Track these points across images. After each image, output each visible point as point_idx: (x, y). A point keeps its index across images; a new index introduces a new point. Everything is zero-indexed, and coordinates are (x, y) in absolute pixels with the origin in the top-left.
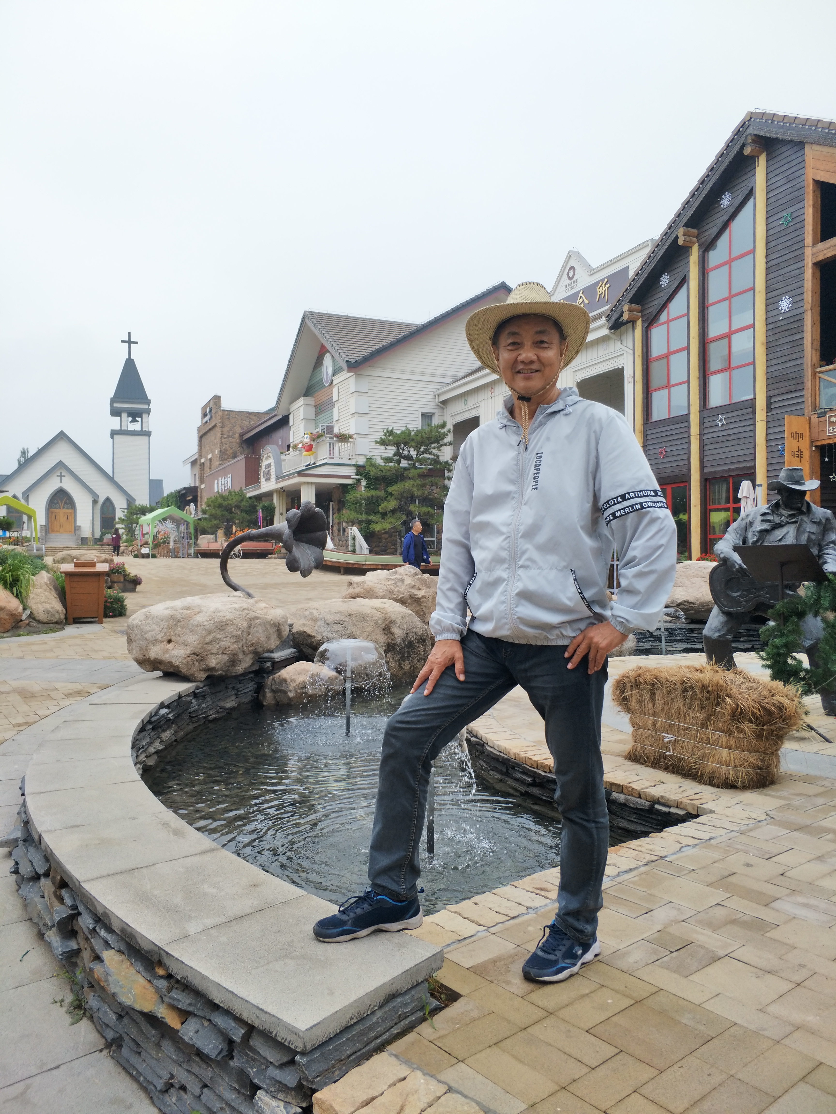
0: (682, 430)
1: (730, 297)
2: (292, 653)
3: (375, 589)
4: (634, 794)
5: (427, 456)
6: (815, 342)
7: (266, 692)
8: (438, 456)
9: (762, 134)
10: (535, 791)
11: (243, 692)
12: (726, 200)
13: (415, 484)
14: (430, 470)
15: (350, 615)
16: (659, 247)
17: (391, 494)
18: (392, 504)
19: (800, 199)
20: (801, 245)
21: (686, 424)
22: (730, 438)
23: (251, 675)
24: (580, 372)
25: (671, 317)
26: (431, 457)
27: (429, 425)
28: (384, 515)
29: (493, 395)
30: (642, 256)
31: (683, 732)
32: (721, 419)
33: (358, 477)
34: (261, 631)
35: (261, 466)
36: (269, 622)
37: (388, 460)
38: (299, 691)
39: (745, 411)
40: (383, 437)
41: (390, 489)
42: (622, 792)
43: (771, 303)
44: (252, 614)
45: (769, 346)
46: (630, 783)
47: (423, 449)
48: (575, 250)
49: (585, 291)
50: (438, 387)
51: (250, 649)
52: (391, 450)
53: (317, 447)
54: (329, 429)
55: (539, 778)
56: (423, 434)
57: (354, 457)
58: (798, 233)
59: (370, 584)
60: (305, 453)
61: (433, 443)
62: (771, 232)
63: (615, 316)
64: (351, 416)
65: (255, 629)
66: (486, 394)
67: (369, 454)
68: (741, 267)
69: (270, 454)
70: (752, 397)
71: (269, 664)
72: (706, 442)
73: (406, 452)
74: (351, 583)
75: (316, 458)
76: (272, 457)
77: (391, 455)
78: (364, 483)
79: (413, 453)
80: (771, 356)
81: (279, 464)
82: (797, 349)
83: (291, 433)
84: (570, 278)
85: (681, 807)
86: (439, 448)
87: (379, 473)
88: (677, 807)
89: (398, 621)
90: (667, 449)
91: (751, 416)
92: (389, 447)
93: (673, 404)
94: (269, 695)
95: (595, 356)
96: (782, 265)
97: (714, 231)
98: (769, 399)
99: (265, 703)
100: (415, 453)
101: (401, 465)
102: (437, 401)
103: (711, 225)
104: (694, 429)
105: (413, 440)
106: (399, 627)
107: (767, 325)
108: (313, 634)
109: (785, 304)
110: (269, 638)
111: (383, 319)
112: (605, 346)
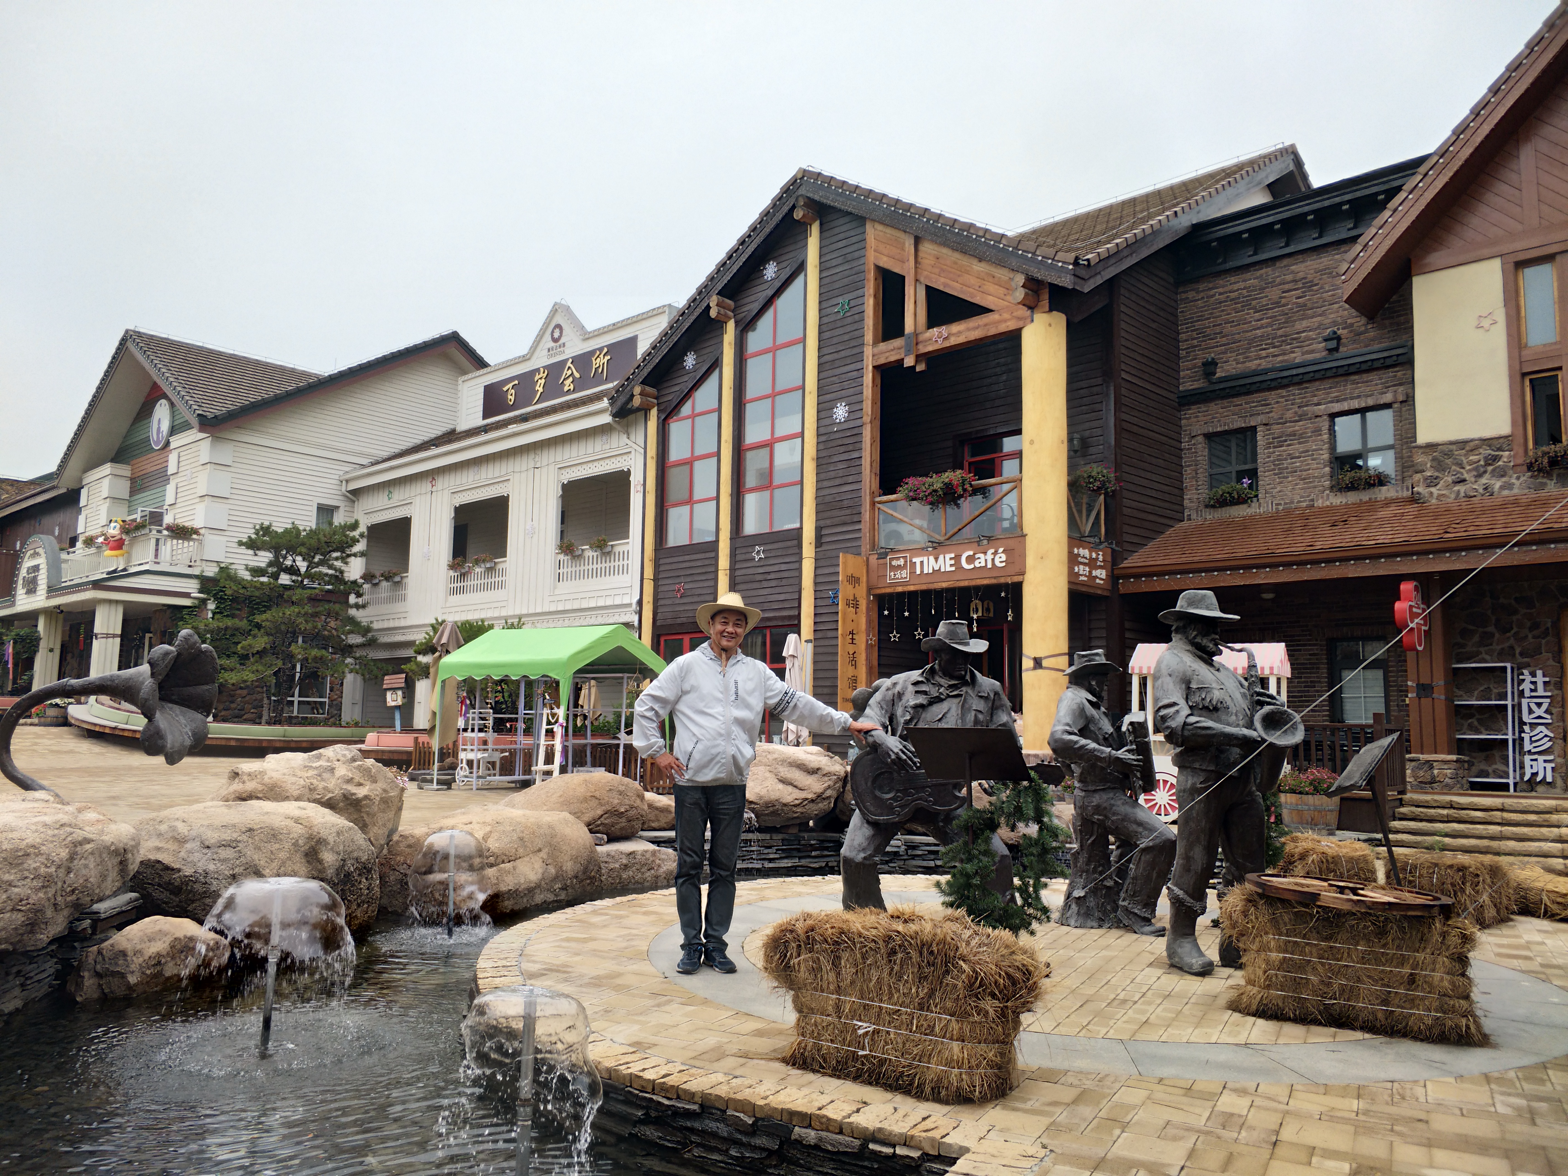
0: (707, 562)
1: (774, 395)
2: (131, 901)
3: (284, 785)
4: (831, 1128)
5: (325, 570)
6: (874, 465)
7: (83, 977)
8: (342, 572)
9: (817, 198)
10: (650, 1132)
11: (36, 978)
12: (770, 271)
13: (303, 612)
14: (329, 591)
15: (251, 830)
16: (685, 316)
17: (259, 626)
18: (260, 642)
19: (858, 285)
20: (860, 341)
21: (713, 554)
22: (769, 577)
23: (54, 947)
24: (568, 470)
25: (697, 411)
26: (331, 572)
27: (331, 523)
28: (244, 658)
29: (434, 489)
30: (662, 323)
31: (887, 1018)
32: (758, 552)
33: (201, 595)
34: (92, 866)
35: (19, 570)
36: (107, 848)
37: (257, 572)
38: (148, 972)
39: (789, 543)
40: (253, 536)
41: (258, 618)
42: (809, 1126)
43: (824, 409)
44: (79, 835)
45: (821, 463)
46: (820, 1109)
47: (317, 559)
48: (563, 302)
49: (576, 360)
50: (347, 469)
51: (69, 899)
52: (264, 558)
53: (131, 545)
54: (156, 518)
55: (656, 1110)
56: (321, 536)
57: (198, 563)
58: (856, 326)
59: (276, 776)
60: (108, 553)
61: (334, 551)
62: (825, 320)
63: (622, 399)
64: (198, 500)
65: (83, 861)
66: (424, 487)
67: (225, 560)
68: (788, 359)
69: (40, 551)
70: (798, 525)
71: (87, 923)
72: (738, 580)
73: (288, 562)
74: (237, 774)
75: (128, 560)
76: (43, 555)
77: (263, 565)
78: (211, 606)
79: (302, 565)
80: (822, 476)
81: (55, 567)
82: (853, 471)
83: (81, 519)
84: (555, 340)
85: (912, 1144)
86: (344, 559)
87: (241, 591)
88: (905, 1145)
89: (331, 840)
90: (686, 587)
91: (797, 551)
92: (261, 553)
93: (696, 525)
94: (89, 981)
95: (590, 450)
96: (837, 363)
97: (755, 307)
98: (819, 530)
99: (79, 999)
100: (305, 564)
101: (280, 581)
102: (344, 489)
103: (752, 298)
104: (724, 562)
105: (303, 544)
106: (332, 849)
107: (818, 435)
108: (176, 866)
109: (841, 412)
110: (103, 877)
111: (264, 359)
112: (604, 438)
